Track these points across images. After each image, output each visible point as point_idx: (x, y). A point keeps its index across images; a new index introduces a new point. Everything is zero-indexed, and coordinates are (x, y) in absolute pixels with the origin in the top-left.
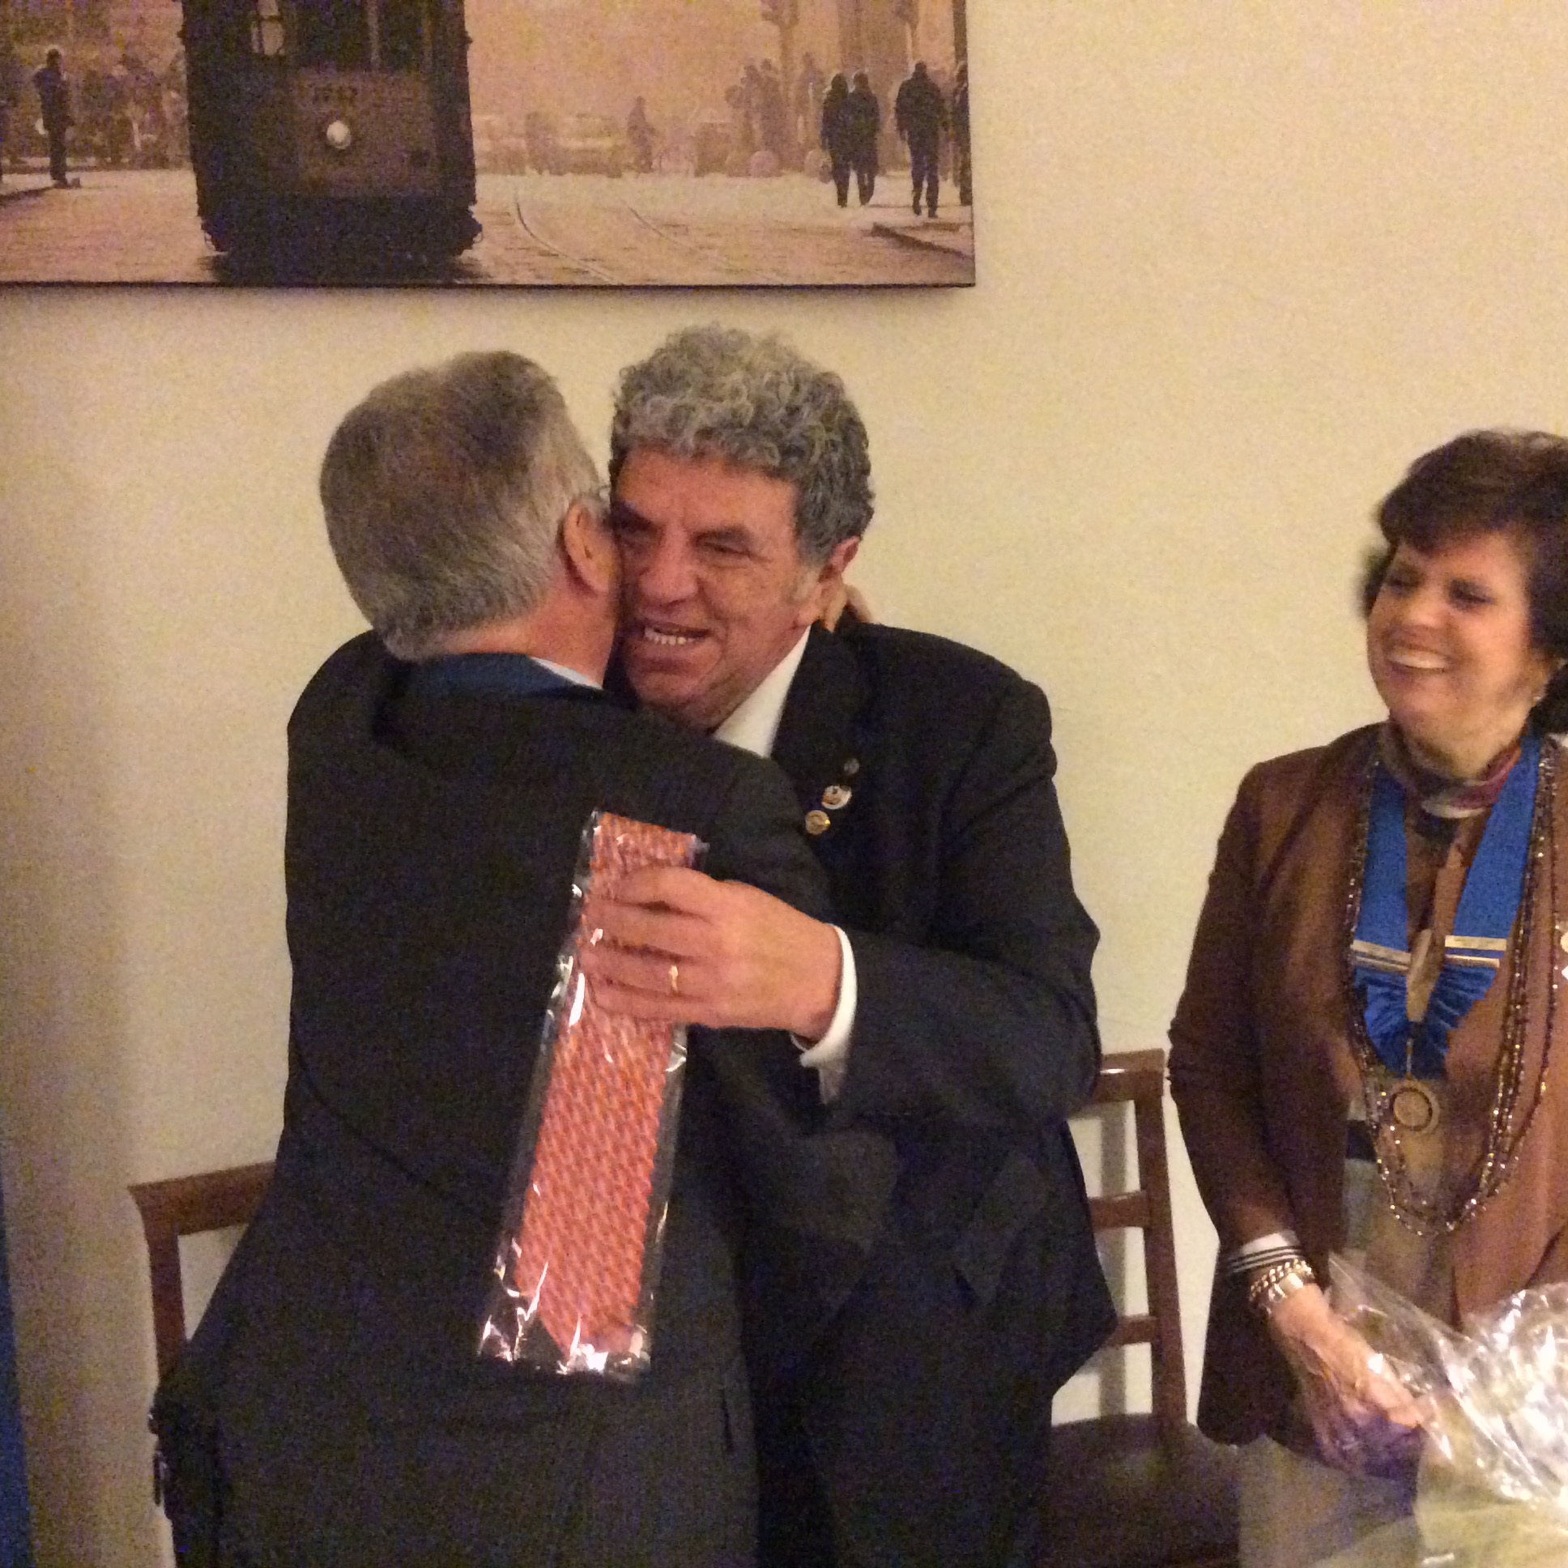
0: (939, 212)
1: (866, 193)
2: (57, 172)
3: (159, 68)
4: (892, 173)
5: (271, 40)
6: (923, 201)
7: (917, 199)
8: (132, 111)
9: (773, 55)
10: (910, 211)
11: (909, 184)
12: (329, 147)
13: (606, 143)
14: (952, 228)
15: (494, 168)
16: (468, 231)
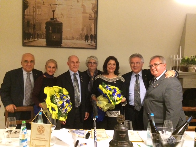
1: (87, 42)
2: (38, 39)
3: (44, 33)
5: (51, 32)
8: (42, 36)
9: (82, 33)
11: (90, 41)
12: (54, 38)
13: (70, 38)
15: (63, 39)
16: (62, 43)
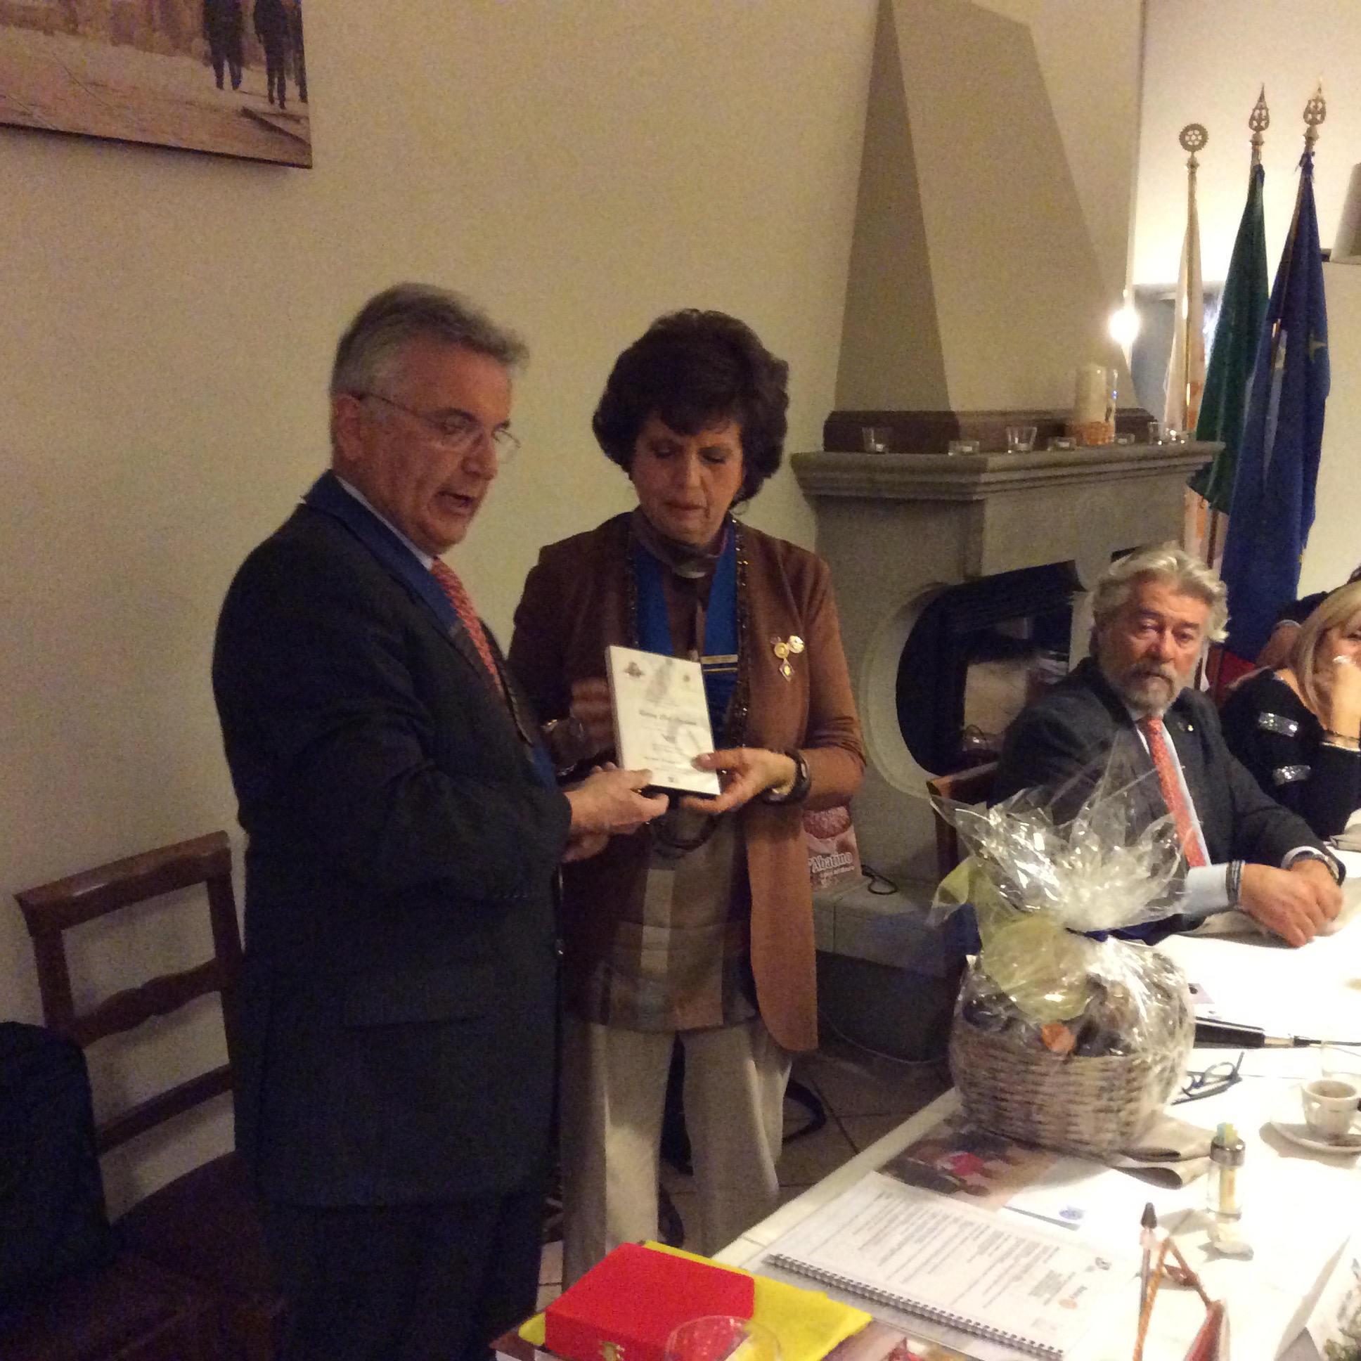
0: (286, 104)
4: (252, 67)
6: (275, 94)
7: (271, 92)
10: (267, 100)
11: (265, 78)
14: (296, 119)
